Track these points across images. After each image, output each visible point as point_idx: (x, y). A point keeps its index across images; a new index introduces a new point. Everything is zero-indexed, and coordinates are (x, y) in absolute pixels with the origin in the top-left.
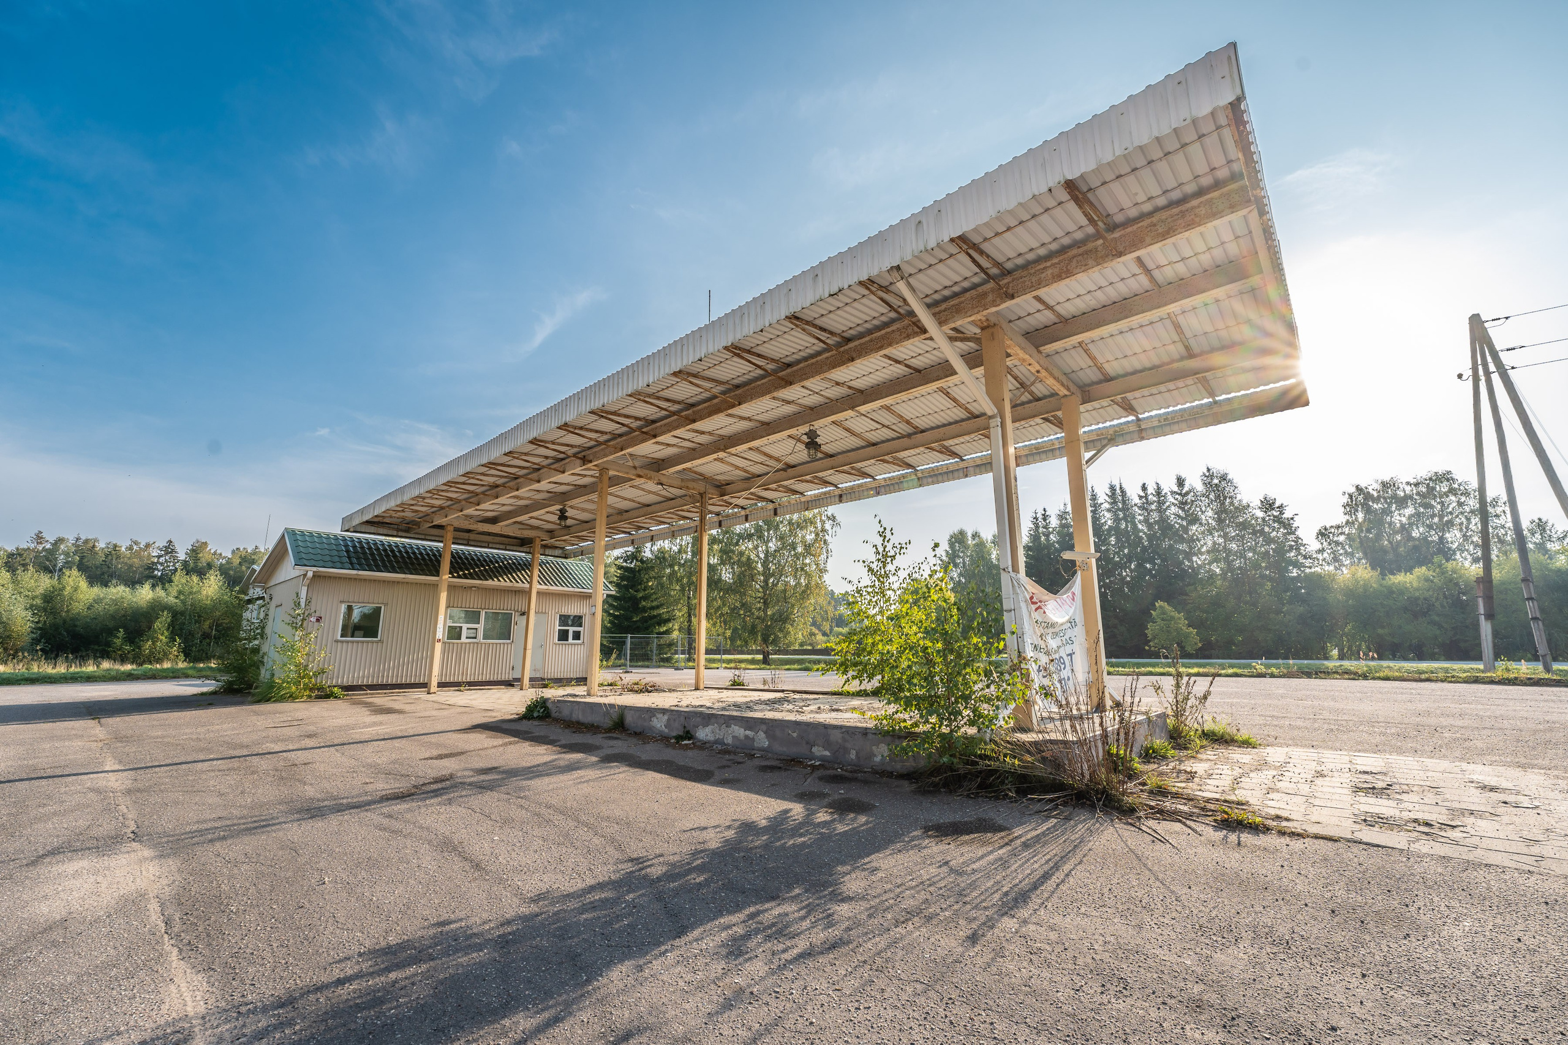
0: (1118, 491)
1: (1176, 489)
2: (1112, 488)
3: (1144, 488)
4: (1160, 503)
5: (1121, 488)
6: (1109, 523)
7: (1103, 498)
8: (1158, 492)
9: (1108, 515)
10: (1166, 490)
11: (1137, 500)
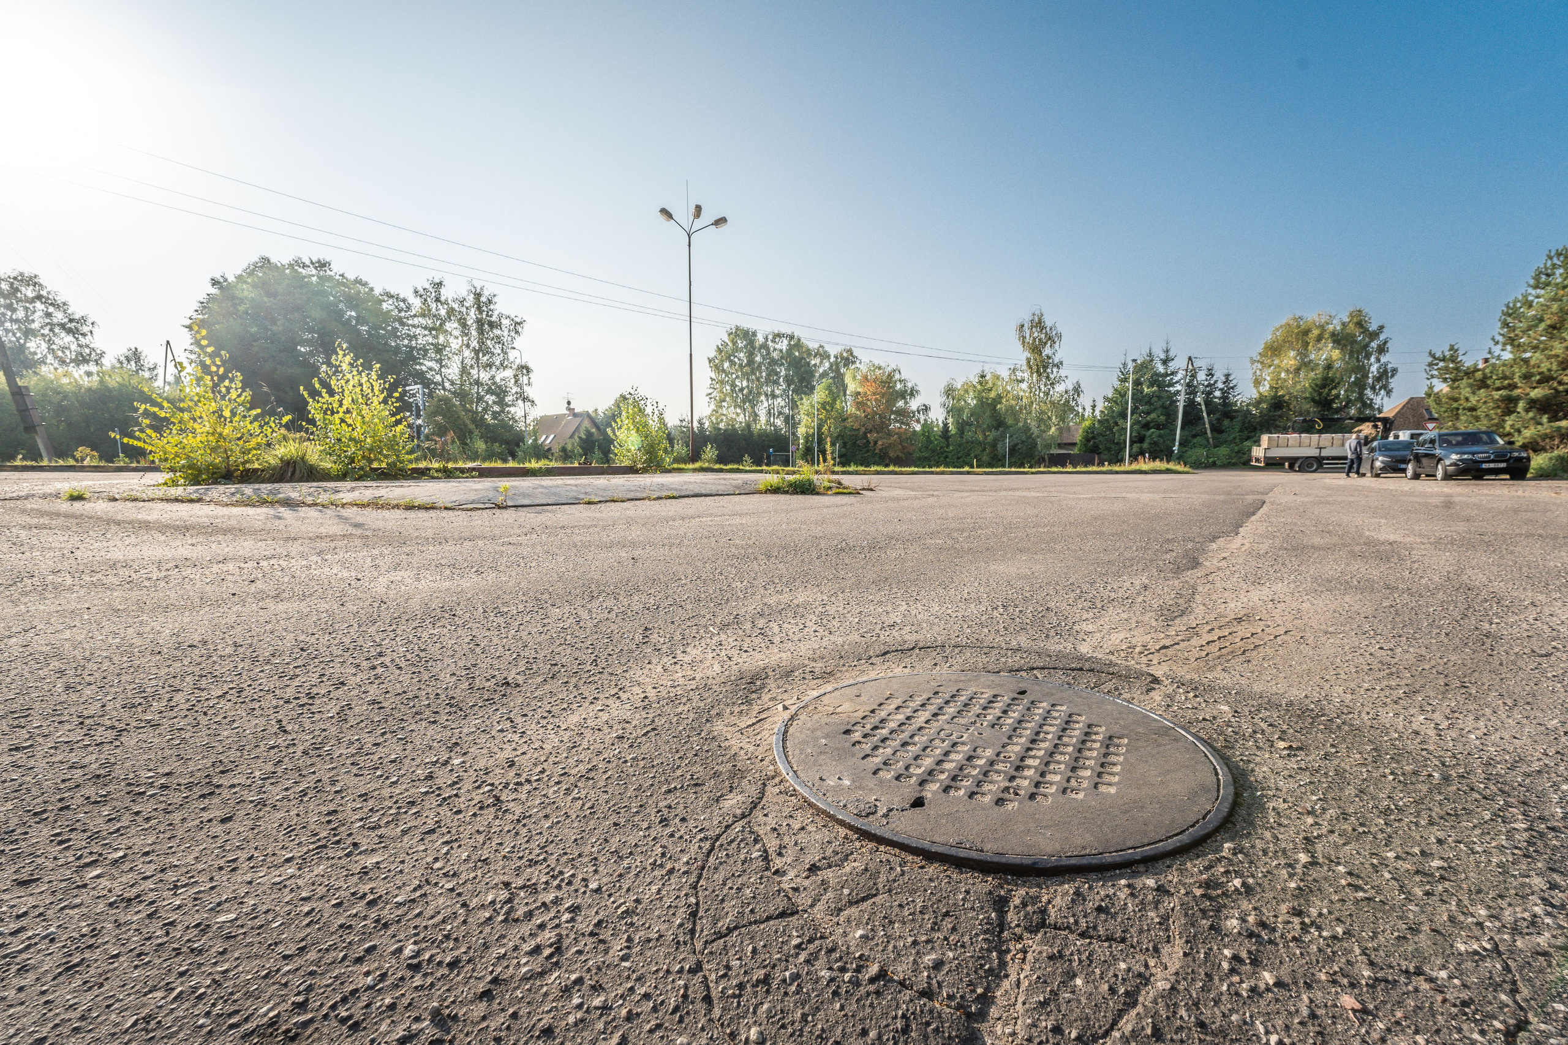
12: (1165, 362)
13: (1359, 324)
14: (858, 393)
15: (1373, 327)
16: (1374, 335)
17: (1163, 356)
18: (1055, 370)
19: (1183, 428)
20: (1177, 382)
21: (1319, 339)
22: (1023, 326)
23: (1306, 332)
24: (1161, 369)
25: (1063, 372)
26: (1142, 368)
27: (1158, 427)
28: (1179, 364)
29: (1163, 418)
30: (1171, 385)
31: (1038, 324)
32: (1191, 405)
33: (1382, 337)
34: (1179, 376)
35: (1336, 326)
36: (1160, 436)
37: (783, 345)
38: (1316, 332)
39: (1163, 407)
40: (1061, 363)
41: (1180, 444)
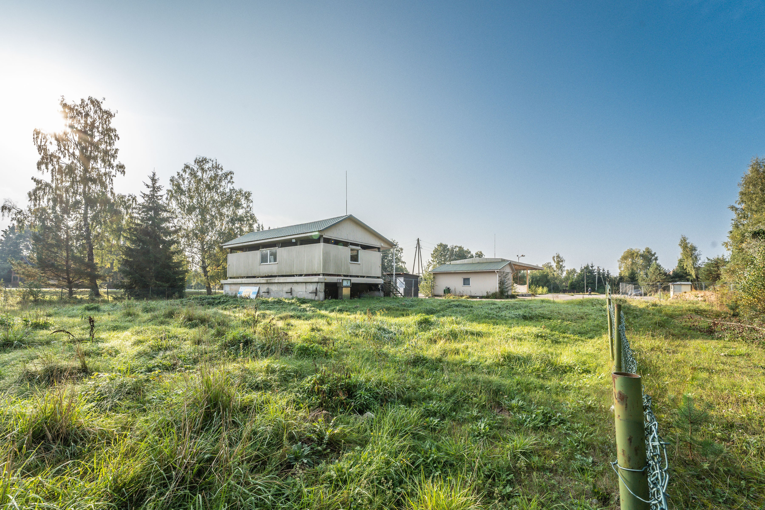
13: (648, 252)
15: (653, 253)
16: (654, 255)
18: (563, 268)
19: (597, 284)
20: (595, 272)
21: (637, 256)
23: (633, 254)
24: (591, 269)
25: (565, 269)
26: (587, 268)
27: (591, 283)
28: (595, 268)
29: (593, 281)
31: (558, 257)
32: (599, 278)
33: (656, 256)
34: (596, 270)
35: (642, 252)
37: (457, 249)
38: (635, 254)
39: (593, 278)
40: (565, 267)
41: (597, 288)
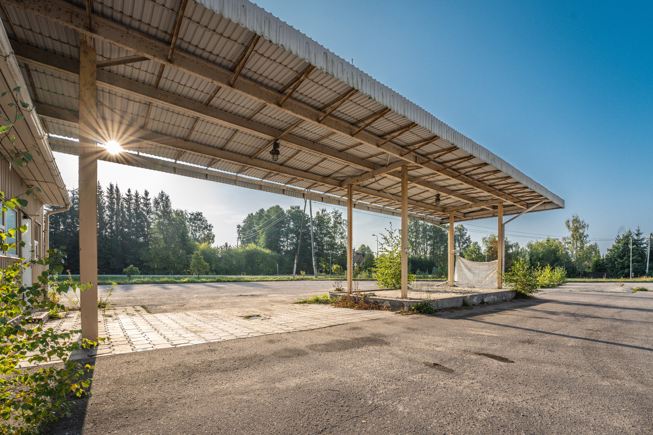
0: (115, 188)
1: (144, 196)
2: (111, 186)
3: (129, 191)
4: (137, 201)
5: (117, 187)
6: (107, 203)
7: (105, 188)
8: (137, 195)
9: (106, 199)
10: (140, 195)
11: (125, 196)
12: (637, 235)
14: (492, 247)
17: (636, 232)
18: (585, 238)
19: (649, 262)
20: (644, 243)
22: (568, 221)
25: (588, 239)
29: (639, 258)
30: (642, 244)
34: (645, 241)
36: (639, 266)
39: (639, 253)
40: (588, 236)
41: (649, 269)
